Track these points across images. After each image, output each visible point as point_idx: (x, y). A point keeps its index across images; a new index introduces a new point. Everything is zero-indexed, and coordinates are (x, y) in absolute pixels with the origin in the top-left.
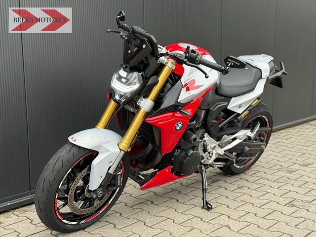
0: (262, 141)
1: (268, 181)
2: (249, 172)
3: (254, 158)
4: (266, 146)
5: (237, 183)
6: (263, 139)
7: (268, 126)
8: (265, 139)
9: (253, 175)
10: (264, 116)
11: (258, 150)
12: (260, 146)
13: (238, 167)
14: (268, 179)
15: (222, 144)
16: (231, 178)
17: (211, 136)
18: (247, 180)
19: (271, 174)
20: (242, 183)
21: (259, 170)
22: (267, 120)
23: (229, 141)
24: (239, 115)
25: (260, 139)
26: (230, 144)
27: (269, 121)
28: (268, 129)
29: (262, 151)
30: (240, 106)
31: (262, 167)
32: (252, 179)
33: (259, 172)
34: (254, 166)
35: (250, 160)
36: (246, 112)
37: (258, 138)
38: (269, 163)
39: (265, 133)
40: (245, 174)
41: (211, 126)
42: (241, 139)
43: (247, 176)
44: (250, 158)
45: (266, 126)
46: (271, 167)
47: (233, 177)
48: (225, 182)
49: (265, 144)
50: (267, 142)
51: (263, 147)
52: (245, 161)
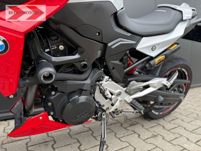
0: (181, 92)
1: (185, 131)
2: (168, 118)
3: (172, 107)
4: (185, 97)
5: (153, 129)
6: (182, 90)
7: (188, 79)
8: (184, 91)
9: (171, 122)
10: (183, 70)
11: (176, 101)
12: (178, 96)
13: (157, 113)
14: (185, 128)
15: (130, 90)
16: (149, 123)
17: (113, 80)
18: (164, 127)
19: (188, 123)
20: (158, 130)
21: (178, 117)
22: (186, 74)
23: (140, 89)
24: (152, 58)
25: (179, 90)
26: (141, 91)
27: (188, 75)
28: (187, 81)
29: (180, 101)
30: (153, 48)
31: (181, 114)
32: (169, 126)
33: (177, 118)
34: (173, 112)
35: (169, 108)
36: (162, 57)
37: (176, 89)
38: (186, 110)
39: (184, 85)
40: (164, 119)
41: (114, 68)
42: (155, 87)
43: (165, 122)
44: (168, 107)
45: (186, 79)
46: (188, 115)
47: (152, 121)
48: (143, 126)
49: (184, 95)
50: (186, 93)
51: (181, 98)
52: (163, 109)
